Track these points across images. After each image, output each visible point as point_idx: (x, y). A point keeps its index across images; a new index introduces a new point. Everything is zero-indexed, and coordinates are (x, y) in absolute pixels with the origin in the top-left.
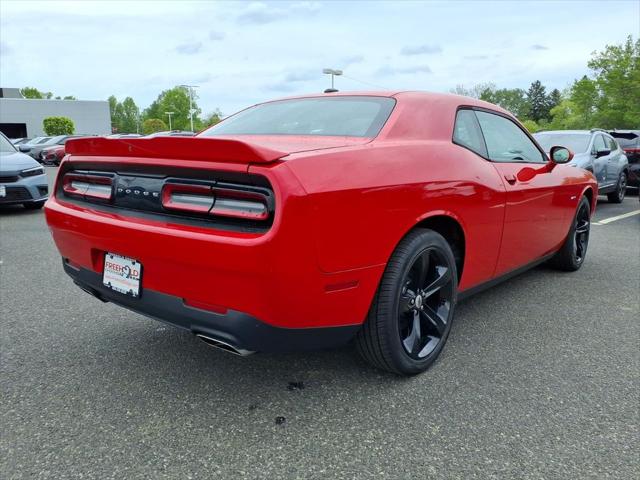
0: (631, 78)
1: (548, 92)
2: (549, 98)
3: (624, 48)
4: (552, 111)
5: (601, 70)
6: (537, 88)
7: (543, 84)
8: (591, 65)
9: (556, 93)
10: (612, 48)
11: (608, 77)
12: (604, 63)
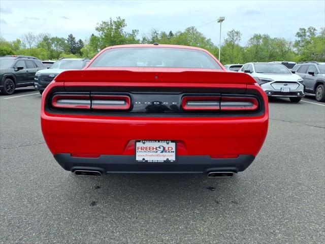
0: (114, 37)
1: (77, 40)
2: (77, 43)
3: (109, 23)
4: (81, 50)
5: (102, 32)
6: (71, 38)
7: (73, 36)
8: (97, 29)
9: (80, 41)
10: (104, 23)
11: (105, 36)
12: (102, 29)
